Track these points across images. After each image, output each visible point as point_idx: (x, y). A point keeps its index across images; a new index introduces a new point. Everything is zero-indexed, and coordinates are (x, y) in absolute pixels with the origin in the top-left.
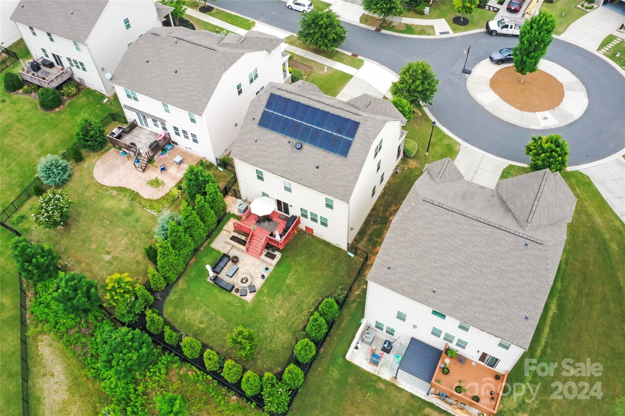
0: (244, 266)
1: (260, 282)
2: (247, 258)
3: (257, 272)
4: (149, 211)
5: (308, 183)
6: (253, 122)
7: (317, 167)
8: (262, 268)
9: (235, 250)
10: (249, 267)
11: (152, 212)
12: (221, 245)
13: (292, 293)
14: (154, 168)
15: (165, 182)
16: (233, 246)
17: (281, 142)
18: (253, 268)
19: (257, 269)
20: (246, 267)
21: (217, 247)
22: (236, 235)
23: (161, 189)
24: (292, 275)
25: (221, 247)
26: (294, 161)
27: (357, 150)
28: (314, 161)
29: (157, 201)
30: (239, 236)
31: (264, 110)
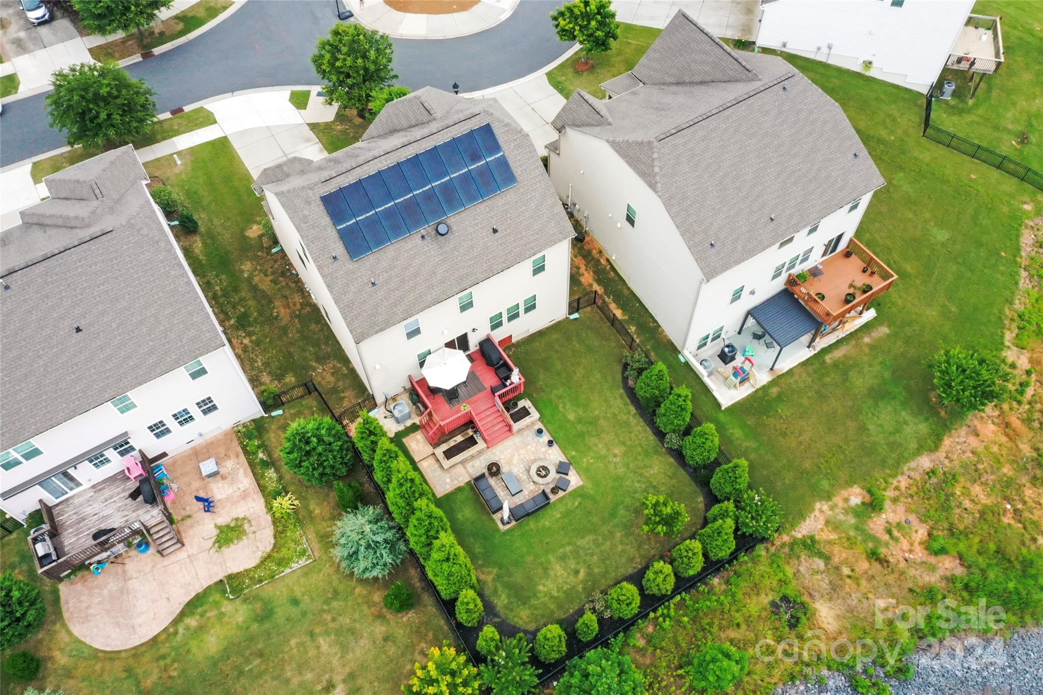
0: (510, 463)
1: (556, 452)
2: (498, 453)
3: (533, 449)
4: (288, 571)
5: (503, 262)
6: (336, 264)
7: (495, 231)
8: (529, 439)
9: (471, 464)
10: (516, 457)
11: (295, 566)
12: (448, 480)
13: (594, 422)
14: (188, 522)
15: (241, 516)
16: (463, 462)
17: (411, 249)
18: (521, 452)
19: (529, 447)
20: (515, 462)
21: (448, 487)
22: (445, 447)
23: (253, 529)
24: (564, 407)
25: (452, 481)
26: (456, 254)
27: (519, 160)
28: (482, 228)
29: (276, 547)
30: (452, 443)
31: (339, 231)
